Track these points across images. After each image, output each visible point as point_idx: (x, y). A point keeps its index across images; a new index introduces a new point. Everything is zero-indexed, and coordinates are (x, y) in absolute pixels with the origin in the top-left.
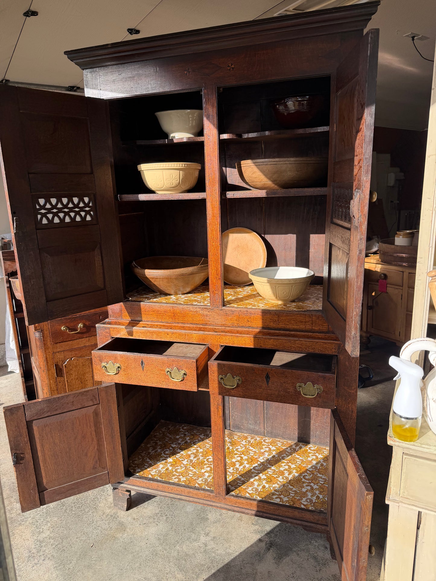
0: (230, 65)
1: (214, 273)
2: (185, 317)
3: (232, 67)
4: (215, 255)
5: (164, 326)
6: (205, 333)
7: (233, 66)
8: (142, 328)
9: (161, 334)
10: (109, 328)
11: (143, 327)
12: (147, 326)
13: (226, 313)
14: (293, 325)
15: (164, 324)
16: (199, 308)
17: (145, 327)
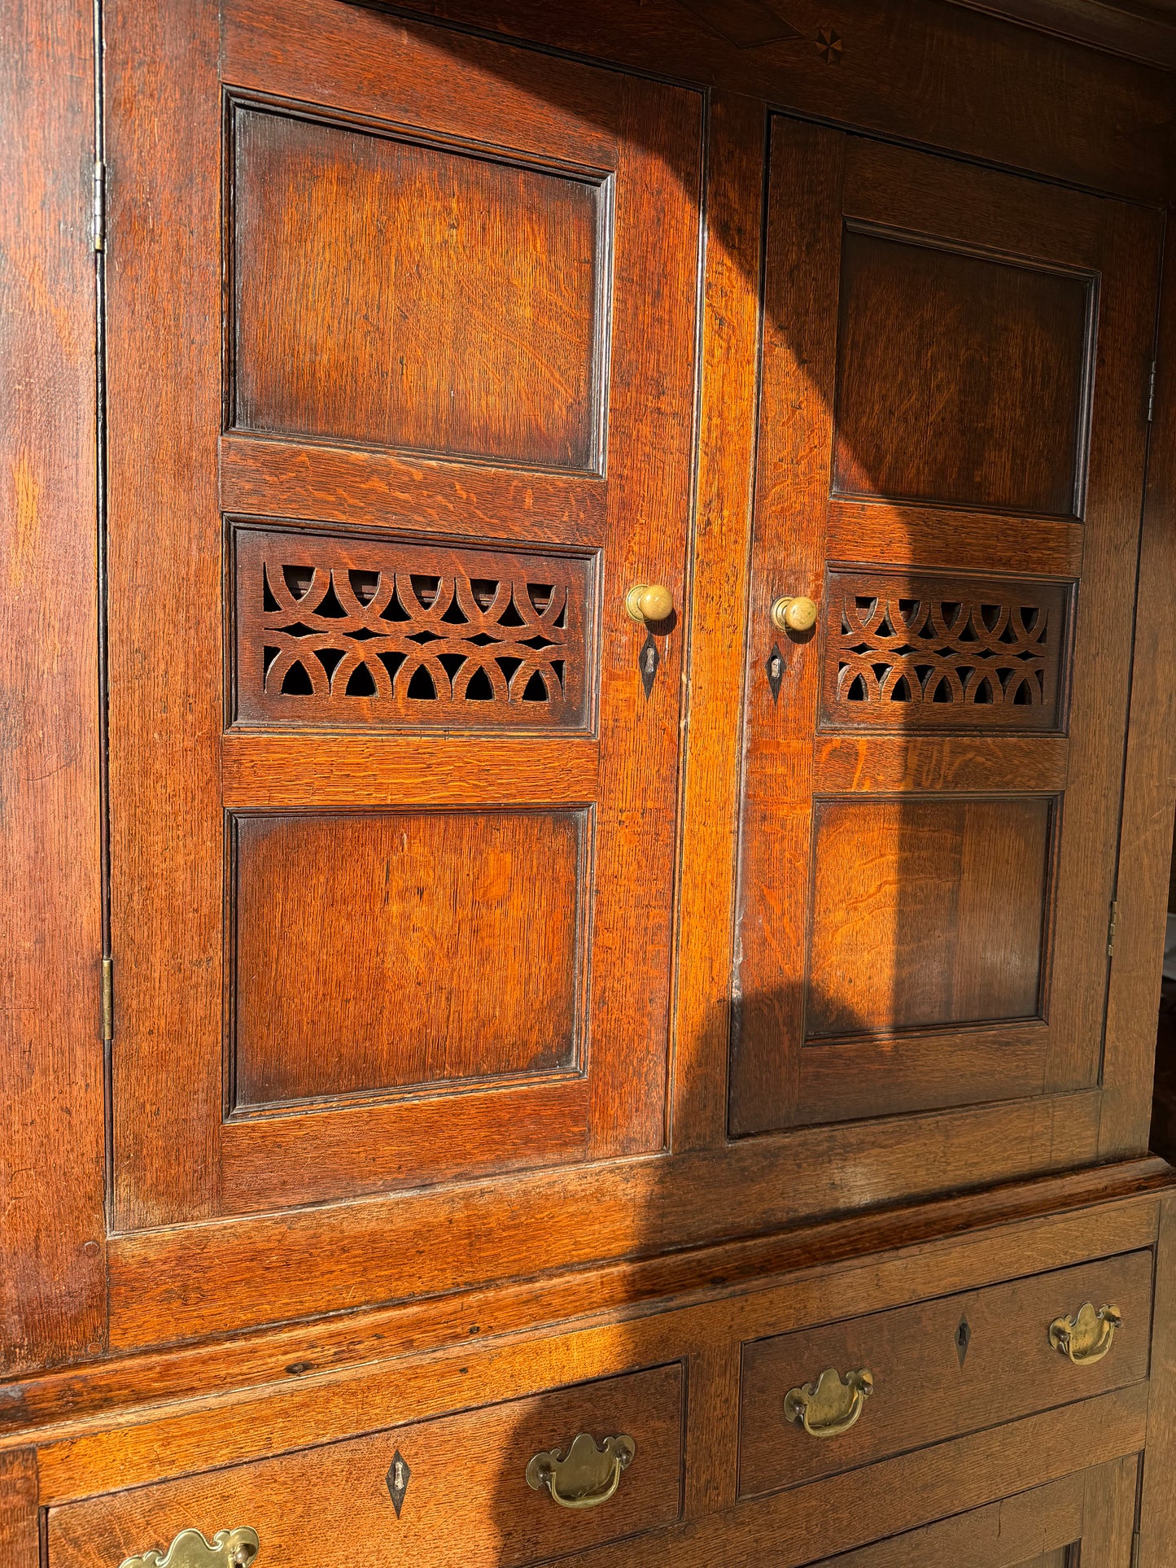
0: (827, 36)
1: (700, 978)
2: (533, 1237)
3: (833, 45)
4: (709, 885)
5: (418, 1324)
6: (672, 1304)
7: (837, 46)
8: (291, 1383)
9: (420, 1382)
10: (29, 1453)
11: (290, 1370)
12: (309, 1355)
13: (743, 1169)
14: (994, 1162)
15: (415, 1309)
16: (611, 1171)
17: (307, 1366)
